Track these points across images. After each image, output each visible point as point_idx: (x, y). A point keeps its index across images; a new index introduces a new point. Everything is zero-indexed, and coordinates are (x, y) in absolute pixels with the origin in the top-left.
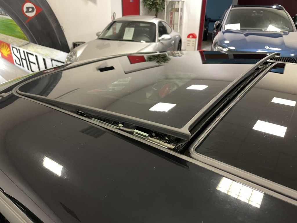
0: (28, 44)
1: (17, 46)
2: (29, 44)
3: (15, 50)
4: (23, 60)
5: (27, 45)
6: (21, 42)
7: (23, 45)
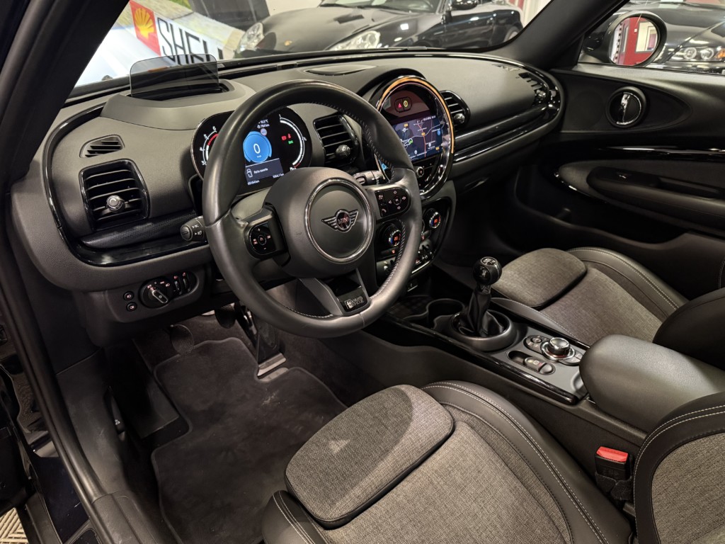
0: (190, 14)
1: (167, 17)
2: (192, 16)
3: (163, 25)
4: (178, 48)
5: (188, 17)
6: (176, 9)
7: (180, 17)
